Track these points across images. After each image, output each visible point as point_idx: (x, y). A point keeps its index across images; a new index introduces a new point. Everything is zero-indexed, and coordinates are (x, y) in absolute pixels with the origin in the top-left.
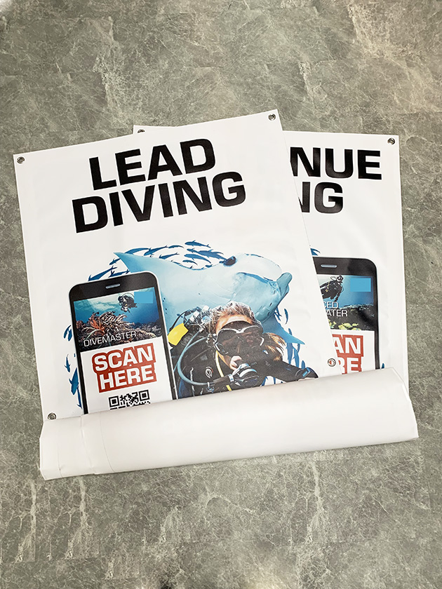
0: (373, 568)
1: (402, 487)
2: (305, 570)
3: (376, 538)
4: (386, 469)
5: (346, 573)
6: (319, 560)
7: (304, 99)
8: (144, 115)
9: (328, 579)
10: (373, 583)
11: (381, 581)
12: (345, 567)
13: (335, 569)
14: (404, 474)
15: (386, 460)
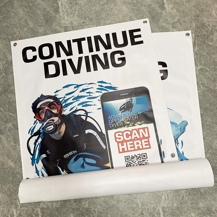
7: (164, 12)
8: (78, 19)
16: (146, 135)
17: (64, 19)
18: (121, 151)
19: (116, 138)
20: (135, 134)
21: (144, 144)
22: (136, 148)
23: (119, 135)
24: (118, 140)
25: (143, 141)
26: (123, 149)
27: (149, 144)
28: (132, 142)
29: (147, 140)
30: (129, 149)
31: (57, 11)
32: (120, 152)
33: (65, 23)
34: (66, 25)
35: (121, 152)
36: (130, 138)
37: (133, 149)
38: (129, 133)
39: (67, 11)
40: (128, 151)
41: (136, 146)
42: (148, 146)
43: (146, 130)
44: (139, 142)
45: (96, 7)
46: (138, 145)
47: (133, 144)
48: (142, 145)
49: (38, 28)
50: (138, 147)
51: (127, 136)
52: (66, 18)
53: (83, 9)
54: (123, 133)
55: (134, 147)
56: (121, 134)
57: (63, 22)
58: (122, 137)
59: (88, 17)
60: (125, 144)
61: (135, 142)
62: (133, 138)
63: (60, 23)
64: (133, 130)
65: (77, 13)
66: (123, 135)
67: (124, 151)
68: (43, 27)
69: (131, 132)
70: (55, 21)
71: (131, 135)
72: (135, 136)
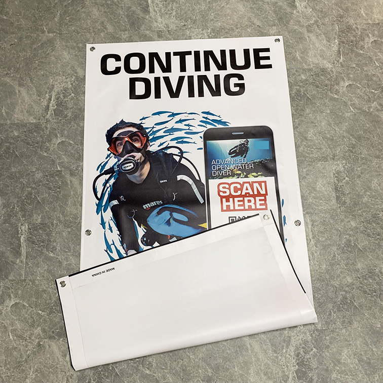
0: (348, 348)
1: (369, 290)
2: (297, 348)
3: (351, 327)
4: (358, 277)
5: (328, 352)
6: (308, 342)
8: (177, 21)
9: (315, 355)
10: (349, 360)
11: (354, 358)
12: (328, 347)
13: (320, 349)
14: (371, 281)
15: (358, 271)
16: (263, 192)
17: (156, 22)
18: (225, 208)
19: (219, 191)
20: (247, 189)
21: (258, 202)
22: (247, 207)
23: (223, 188)
24: (221, 194)
25: (257, 199)
26: (228, 207)
27: (266, 204)
28: (242, 199)
29: (263, 198)
30: (237, 208)
31: (146, 10)
32: (222, 210)
33: (158, 26)
34: (159, 28)
35: (225, 211)
36: (239, 193)
37: (242, 208)
38: (239, 186)
39: (160, 11)
40: (234, 210)
41: (247, 204)
42: (264, 207)
43: (263, 184)
44: (252, 199)
45: (201, 5)
46: (250, 204)
47: (243, 201)
48: (255, 203)
49: (120, 33)
50: (250, 207)
51: (236, 190)
52: (159, 19)
53: (183, 7)
54: (230, 185)
55: (244, 205)
56: (227, 186)
57: (155, 25)
58: (228, 191)
59: (190, 18)
60: (231, 199)
61: (246, 199)
62: (243, 193)
63: (151, 27)
64: (244, 183)
65: (174, 13)
66: (229, 189)
67: (228, 209)
68: (127, 32)
69: (242, 186)
70: (143, 24)
71: (241, 189)
72: (247, 191)
